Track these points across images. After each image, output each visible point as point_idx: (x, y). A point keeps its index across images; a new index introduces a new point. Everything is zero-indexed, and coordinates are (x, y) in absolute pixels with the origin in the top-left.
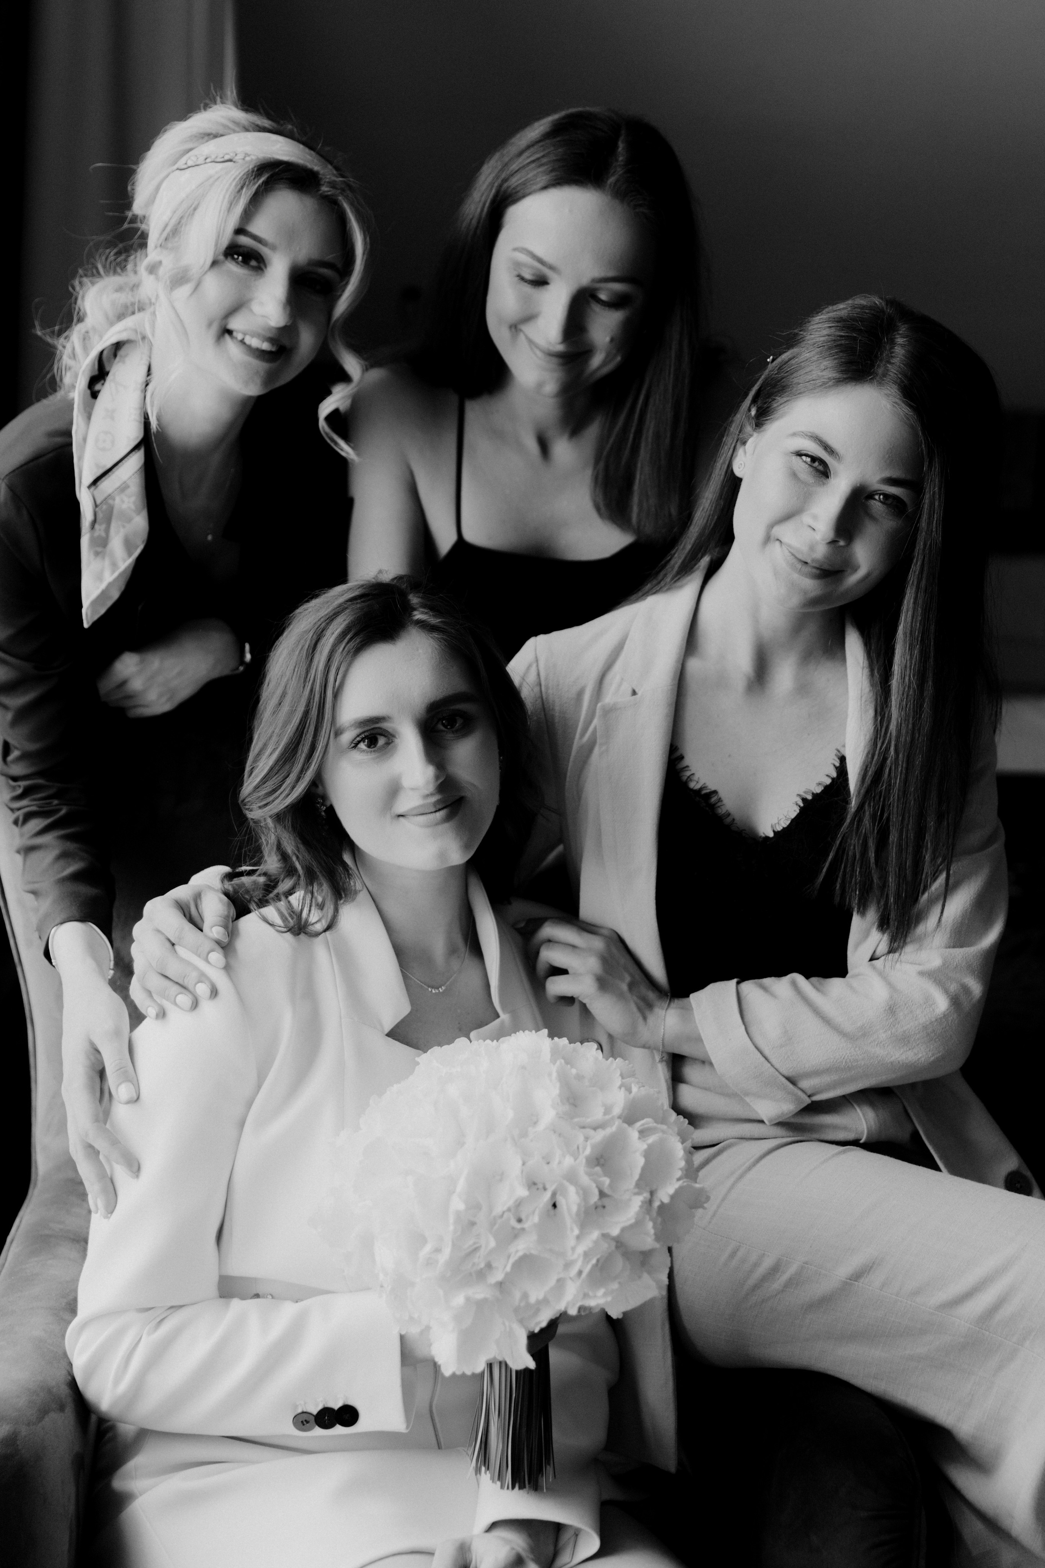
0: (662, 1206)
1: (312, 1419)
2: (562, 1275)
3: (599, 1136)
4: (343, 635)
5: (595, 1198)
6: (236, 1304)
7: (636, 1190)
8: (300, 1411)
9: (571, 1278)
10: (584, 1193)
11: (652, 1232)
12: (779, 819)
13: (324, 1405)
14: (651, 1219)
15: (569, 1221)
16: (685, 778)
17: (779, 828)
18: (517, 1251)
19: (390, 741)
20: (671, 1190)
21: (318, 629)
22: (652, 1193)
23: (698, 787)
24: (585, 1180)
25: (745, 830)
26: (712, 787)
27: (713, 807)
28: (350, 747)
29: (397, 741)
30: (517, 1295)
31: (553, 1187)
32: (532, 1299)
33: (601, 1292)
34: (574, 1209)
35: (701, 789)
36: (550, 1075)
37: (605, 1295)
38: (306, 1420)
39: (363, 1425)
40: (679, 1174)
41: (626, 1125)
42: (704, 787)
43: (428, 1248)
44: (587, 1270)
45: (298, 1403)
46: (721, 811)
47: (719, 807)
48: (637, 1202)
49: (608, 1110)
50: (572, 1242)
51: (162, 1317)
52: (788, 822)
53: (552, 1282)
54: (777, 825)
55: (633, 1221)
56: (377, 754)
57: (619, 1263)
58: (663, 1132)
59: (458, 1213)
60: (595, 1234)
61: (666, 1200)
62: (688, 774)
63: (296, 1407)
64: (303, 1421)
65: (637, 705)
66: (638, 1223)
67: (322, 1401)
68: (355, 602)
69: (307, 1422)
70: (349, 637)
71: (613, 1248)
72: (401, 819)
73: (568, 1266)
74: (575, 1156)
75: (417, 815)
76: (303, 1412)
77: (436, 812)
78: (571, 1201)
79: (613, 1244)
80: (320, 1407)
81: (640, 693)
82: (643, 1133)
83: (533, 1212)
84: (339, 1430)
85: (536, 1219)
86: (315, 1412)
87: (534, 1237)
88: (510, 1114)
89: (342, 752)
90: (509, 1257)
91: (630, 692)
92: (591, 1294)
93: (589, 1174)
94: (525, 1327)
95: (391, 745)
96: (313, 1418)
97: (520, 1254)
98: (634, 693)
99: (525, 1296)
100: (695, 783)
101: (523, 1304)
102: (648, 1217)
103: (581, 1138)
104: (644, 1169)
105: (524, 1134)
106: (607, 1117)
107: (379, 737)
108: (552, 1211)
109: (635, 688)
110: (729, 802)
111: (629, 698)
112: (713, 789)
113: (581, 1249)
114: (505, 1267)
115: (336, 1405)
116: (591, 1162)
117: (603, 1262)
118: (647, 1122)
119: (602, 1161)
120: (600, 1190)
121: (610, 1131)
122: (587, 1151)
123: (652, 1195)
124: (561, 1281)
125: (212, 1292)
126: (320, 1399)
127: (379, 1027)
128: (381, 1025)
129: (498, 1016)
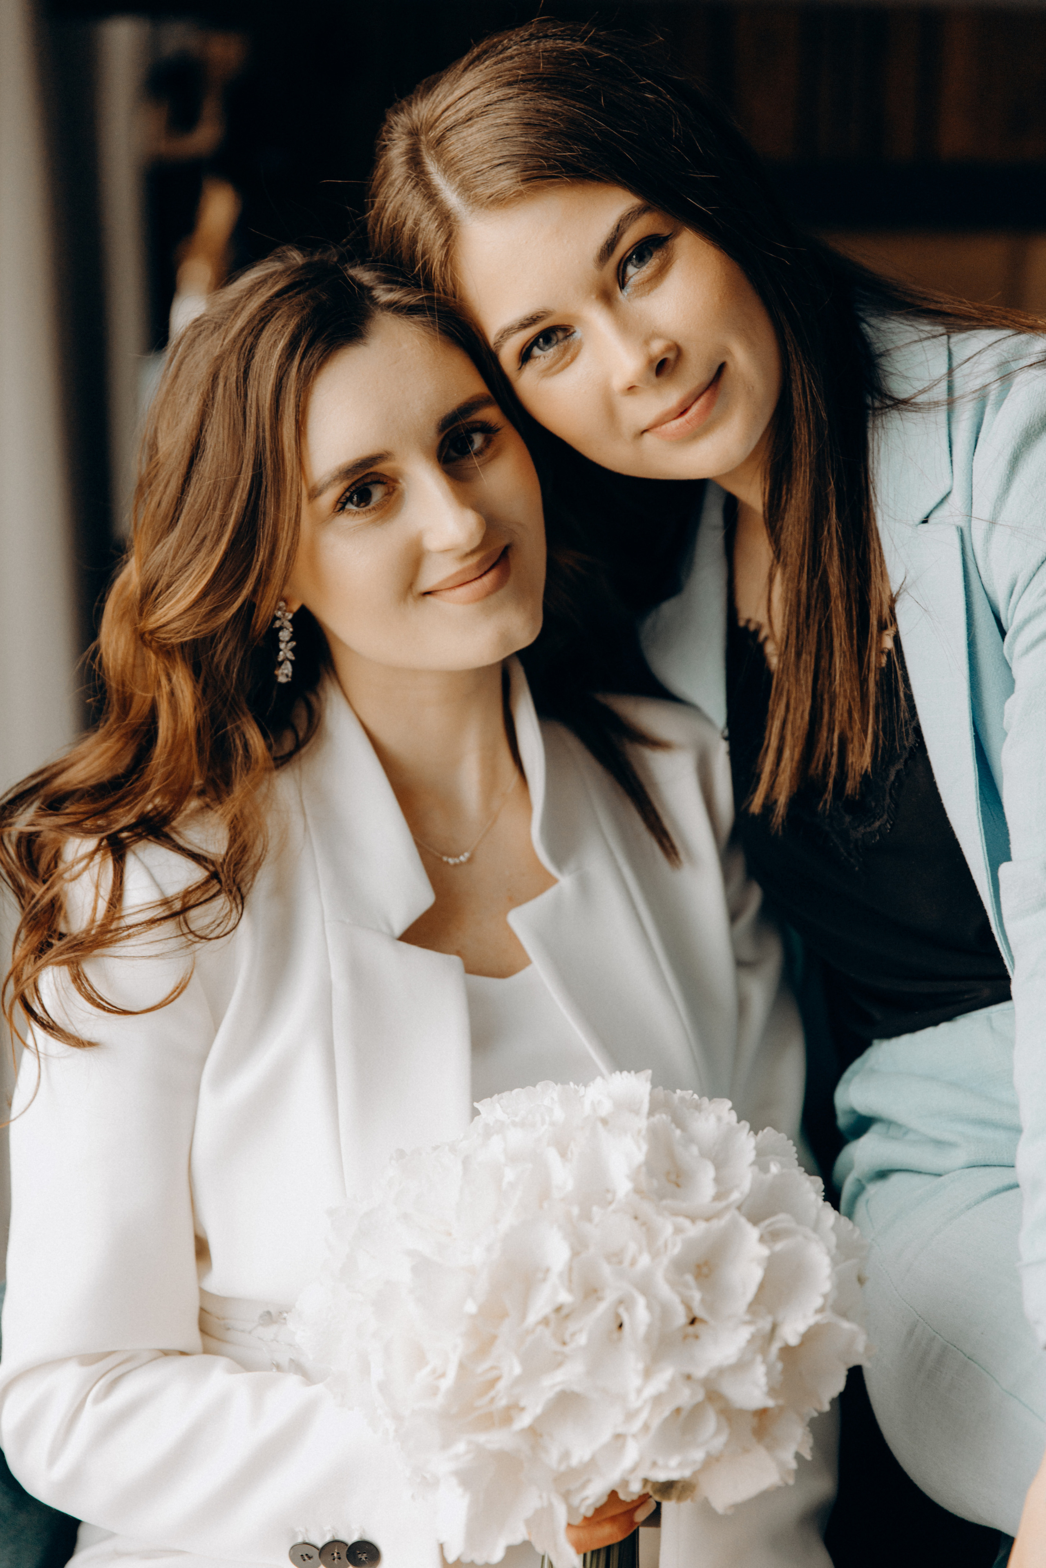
0: (787, 1351)
1: (316, 1553)
2: (620, 1430)
3: (699, 1230)
4: (290, 347)
5: (681, 1319)
7: (747, 1318)
8: (300, 1540)
9: (632, 1434)
10: (663, 1313)
11: (764, 1380)
13: (333, 1536)
14: (764, 1361)
18: (553, 1384)
19: (391, 490)
20: (802, 1325)
21: (244, 349)
22: (772, 1326)
24: (665, 1291)
28: (336, 510)
29: (403, 484)
30: (554, 1451)
31: (618, 1296)
32: (574, 1461)
33: (674, 1462)
34: (645, 1331)
37: (681, 1465)
38: (307, 1555)
40: (818, 1302)
41: (744, 1222)
44: (656, 1423)
45: (298, 1529)
50: (635, 1381)
53: (605, 1436)
55: (732, 1360)
56: (375, 515)
57: (711, 1421)
58: (803, 1237)
61: (795, 1339)
63: (294, 1533)
64: (303, 1555)
66: (740, 1366)
67: (330, 1530)
68: (286, 296)
69: (309, 1557)
71: (700, 1395)
72: (429, 598)
73: (630, 1416)
74: (655, 1255)
75: (453, 588)
76: (304, 1543)
77: (480, 577)
78: (640, 1320)
79: (700, 1389)
80: (328, 1539)
82: (770, 1237)
83: (584, 1331)
85: (589, 1342)
86: (320, 1545)
87: (581, 1366)
89: (322, 522)
90: (539, 1391)
92: (661, 1461)
93: (673, 1285)
95: (395, 495)
96: (318, 1552)
97: (559, 1389)
99: (566, 1455)
101: (562, 1466)
102: (759, 1358)
103: (669, 1229)
104: (762, 1286)
107: (371, 488)
108: (615, 1335)
114: (536, 1405)
115: (350, 1538)
116: (679, 1266)
117: (684, 1414)
118: (782, 1220)
119: (705, 1270)
120: (689, 1308)
121: (718, 1224)
122: (676, 1250)
123: (774, 1328)
124: (619, 1437)
125: (191, 1337)
126: (327, 1528)
127: (385, 929)
128: (389, 926)
129: (555, 881)
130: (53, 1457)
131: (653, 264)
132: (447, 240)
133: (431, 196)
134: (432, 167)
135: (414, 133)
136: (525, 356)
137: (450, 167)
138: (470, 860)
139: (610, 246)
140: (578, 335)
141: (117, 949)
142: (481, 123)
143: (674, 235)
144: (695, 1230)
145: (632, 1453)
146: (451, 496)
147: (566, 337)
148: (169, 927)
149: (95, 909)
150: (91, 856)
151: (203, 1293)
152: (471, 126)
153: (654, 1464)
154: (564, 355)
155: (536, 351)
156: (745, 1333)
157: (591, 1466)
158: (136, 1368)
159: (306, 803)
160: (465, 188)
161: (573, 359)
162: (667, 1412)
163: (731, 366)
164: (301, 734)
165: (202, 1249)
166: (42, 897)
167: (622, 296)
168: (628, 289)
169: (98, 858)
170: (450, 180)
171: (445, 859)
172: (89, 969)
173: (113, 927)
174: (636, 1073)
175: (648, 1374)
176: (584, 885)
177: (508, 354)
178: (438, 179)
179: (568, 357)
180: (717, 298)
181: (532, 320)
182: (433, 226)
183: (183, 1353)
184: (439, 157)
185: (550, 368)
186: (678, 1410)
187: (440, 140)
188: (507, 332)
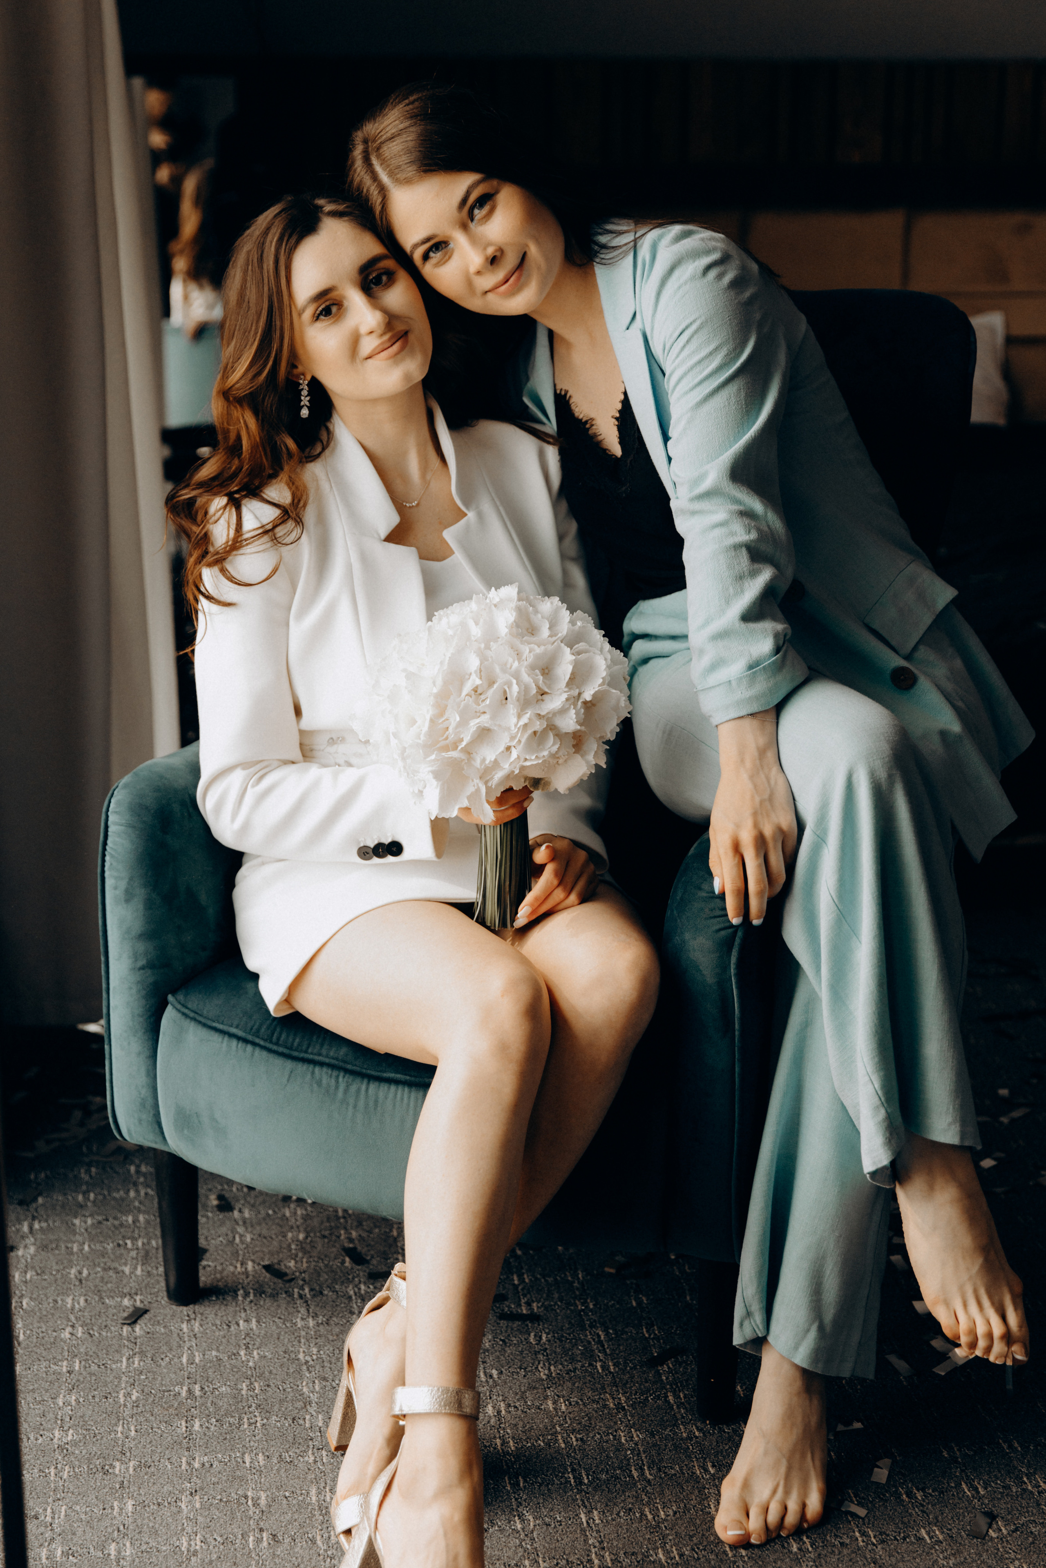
0: (585, 703)
1: (371, 852)
2: (508, 744)
4: (280, 240)
5: (534, 691)
7: (566, 689)
8: (362, 845)
10: (527, 689)
13: (378, 841)
14: (575, 709)
19: (341, 306)
20: (594, 691)
22: (578, 692)
24: (526, 678)
28: (314, 320)
29: (346, 303)
38: (366, 852)
39: (406, 855)
40: (600, 681)
45: (360, 840)
50: (514, 720)
53: (502, 748)
55: (559, 709)
56: (333, 320)
60: (532, 714)
63: (359, 842)
64: (364, 853)
66: (563, 711)
67: (377, 838)
69: (368, 853)
70: (286, 239)
72: (367, 361)
73: (513, 737)
75: (378, 353)
76: (365, 846)
77: (392, 346)
79: (544, 722)
80: (376, 842)
84: (390, 859)
86: (372, 846)
89: (308, 327)
93: (530, 675)
95: (343, 308)
96: (372, 850)
99: (484, 760)
103: (527, 650)
104: (572, 675)
107: (331, 305)
108: (504, 701)
113: (520, 725)
115: (387, 840)
116: (532, 668)
117: (538, 734)
118: (581, 646)
119: (546, 671)
120: (538, 687)
121: (550, 647)
122: (530, 660)
123: (580, 694)
124: (508, 748)
125: (297, 754)
126: (375, 837)
127: (376, 535)
128: (378, 535)
129: (466, 515)
131: (487, 208)
132: (382, 200)
133: (375, 177)
134: (375, 161)
135: (366, 141)
136: (426, 257)
137: (383, 162)
138: (418, 505)
139: (464, 201)
140: (451, 246)
141: (241, 551)
142: (398, 140)
143: (497, 192)
144: (538, 650)
145: (514, 754)
146: (368, 305)
147: (446, 247)
148: (266, 538)
149: (228, 535)
150: (225, 507)
151: (302, 733)
152: (393, 141)
153: (526, 760)
154: (445, 256)
155: (432, 254)
156: (564, 696)
157: (496, 764)
158: (270, 772)
159: (330, 475)
160: (391, 174)
161: (450, 258)
162: (530, 731)
163: (528, 253)
164: (325, 443)
165: (298, 712)
166: (200, 532)
167: (472, 226)
168: (475, 222)
169: (228, 509)
170: (384, 170)
171: (404, 504)
172: (228, 566)
173: (239, 540)
175: (519, 717)
176: (480, 516)
177: (417, 256)
178: (378, 168)
179: (447, 257)
180: (519, 223)
181: (428, 240)
182: (376, 193)
183: (293, 763)
184: (379, 157)
185: (438, 263)
186: (535, 733)
187: (378, 149)
188: (416, 246)
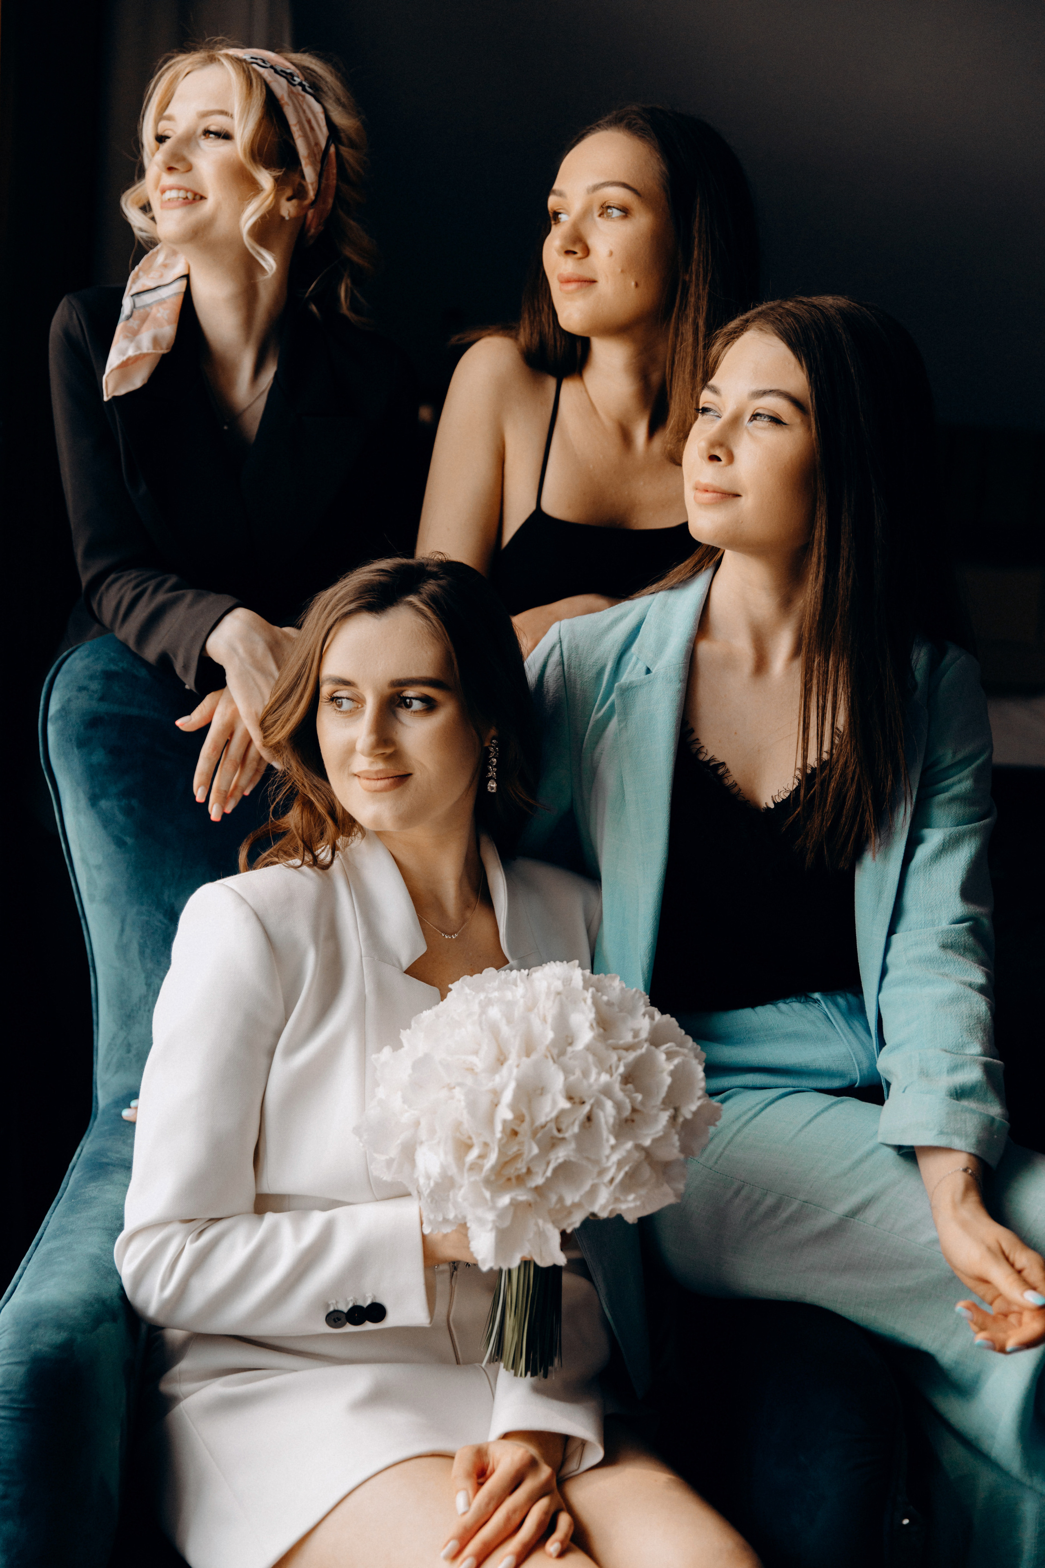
0: (686, 1121)
1: (343, 1317)
2: (596, 1181)
3: (631, 1056)
5: (628, 1112)
6: (270, 1218)
7: (662, 1107)
8: (331, 1309)
9: (604, 1184)
11: (677, 1144)
12: (779, 792)
13: (354, 1304)
14: (677, 1133)
15: (605, 1133)
16: (694, 751)
17: (779, 800)
18: (557, 1158)
20: (694, 1108)
22: (676, 1110)
23: (707, 758)
24: (619, 1095)
25: (749, 801)
26: (720, 759)
27: (721, 778)
30: (554, 1198)
31: (592, 1101)
33: (631, 1197)
34: (611, 1121)
35: (710, 761)
36: (585, 1000)
37: (635, 1200)
38: (337, 1318)
39: (392, 1320)
40: (700, 1093)
41: (653, 1048)
42: (712, 760)
43: (474, 1153)
44: (620, 1176)
45: (330, 1303)
46: (728, 782)
47: (726, 778)
48: (664, 1117)
49: (636, 1034)
51: (202, 1228)
52: (787, 795)
53: (587, 1187)
54: (777, 796)
55: (661, 1134)
57: (647, 1172)
58: (685, 1056)
59: (505, 1122)
60: (629, 1145)
61: (689, 1116)
62: (698, 746)
63: (328, 1306)
64: (335, 1318)
65: (651, 683)
66: (665, 1139)
67: (352, 1300)
69: (339, 1320)
71: (643, 1157)
73: (602, 1172)
74: (610, 1074)
76: (335, 1311)
78: (608, 1114)
79: (643, 1154)
80: (350, 1305)
81: (654, 671)
82: (670, 1056)
83: (573, 1123)
84: (368, 1326)
85: (576, 1129)
86: (345, 1310)
87: (573, 1145)
88: (550, 1035)
90: (548, 1163)
91: (644, 669)
92: (622, 1198)
93: (623, 1090)
94: (559, 1228)
96: (345, 1316)
97: (560, 1160)
98: (648, 671)
99: (561, 1199)
100: (704, 755)
101: (558, 1206)
103: (614, 1058)
104: (671, 1087)
105: (562, 1053)
106: (636, 1040)
108: (587, 1124)
109: (649, 667)
110: (736, 774)
111: (643, 676)
112: (721, 761)
113: (615, 1158)
114: (545, 1172)
115: (365, 1302)
116: (624, 1079)
117: (634, 1170)
118: (670, 1045)
120: (632, 1103)
121: (641, 1051)
122: (621, 1070)
126: (350, 1298)
127: (397, 964)
128: (400, 963)
130: (163, 1287)
144: (628, 1057)
162: (625, 1169)
174: (567, 962)
186: (632, 1168)
